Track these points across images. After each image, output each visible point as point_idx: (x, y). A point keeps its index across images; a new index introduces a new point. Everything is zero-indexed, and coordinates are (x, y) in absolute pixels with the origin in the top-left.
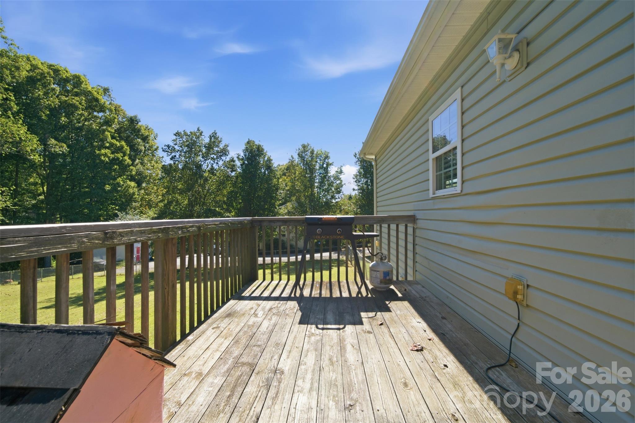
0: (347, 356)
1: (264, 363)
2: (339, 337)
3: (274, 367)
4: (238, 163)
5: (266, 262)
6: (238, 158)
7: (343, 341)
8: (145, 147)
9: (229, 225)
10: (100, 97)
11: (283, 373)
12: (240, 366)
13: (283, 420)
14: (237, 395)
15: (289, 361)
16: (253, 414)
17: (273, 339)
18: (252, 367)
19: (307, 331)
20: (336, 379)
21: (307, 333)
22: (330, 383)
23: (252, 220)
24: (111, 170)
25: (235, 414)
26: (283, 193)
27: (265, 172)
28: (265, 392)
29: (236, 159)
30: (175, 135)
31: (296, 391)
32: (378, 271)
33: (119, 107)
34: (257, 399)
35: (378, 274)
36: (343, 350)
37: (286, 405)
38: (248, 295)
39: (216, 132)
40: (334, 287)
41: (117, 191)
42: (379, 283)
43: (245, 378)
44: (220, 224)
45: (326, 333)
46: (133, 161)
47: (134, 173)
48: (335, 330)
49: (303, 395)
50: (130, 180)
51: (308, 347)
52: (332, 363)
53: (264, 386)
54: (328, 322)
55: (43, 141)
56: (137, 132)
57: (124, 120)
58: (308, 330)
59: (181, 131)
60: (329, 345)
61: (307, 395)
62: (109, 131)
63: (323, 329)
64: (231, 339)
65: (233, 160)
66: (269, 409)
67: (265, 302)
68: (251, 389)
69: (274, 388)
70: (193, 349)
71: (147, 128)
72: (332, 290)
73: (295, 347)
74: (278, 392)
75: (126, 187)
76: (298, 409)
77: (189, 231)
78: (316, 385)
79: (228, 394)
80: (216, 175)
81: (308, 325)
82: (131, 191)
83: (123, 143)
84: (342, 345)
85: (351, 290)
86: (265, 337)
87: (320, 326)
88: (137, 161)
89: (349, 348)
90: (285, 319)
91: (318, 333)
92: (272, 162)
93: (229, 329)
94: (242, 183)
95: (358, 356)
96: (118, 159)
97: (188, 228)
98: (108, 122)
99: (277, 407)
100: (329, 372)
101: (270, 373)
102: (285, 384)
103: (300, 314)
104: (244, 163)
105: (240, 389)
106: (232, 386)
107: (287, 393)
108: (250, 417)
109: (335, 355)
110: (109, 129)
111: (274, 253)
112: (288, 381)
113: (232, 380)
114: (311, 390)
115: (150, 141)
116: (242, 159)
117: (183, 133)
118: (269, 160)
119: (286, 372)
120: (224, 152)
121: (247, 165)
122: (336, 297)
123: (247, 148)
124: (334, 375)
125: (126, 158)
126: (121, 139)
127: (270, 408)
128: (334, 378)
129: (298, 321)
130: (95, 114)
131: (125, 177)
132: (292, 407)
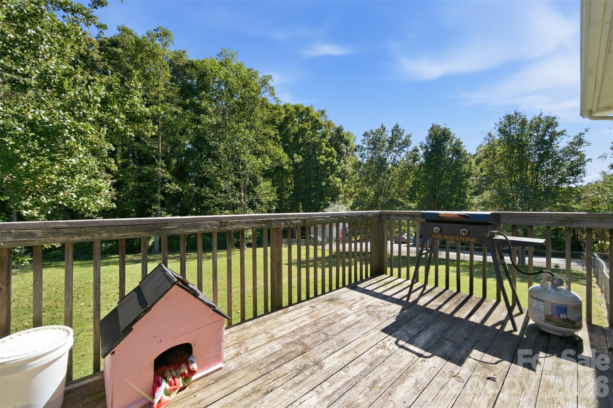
0: (398, 389)
1: (317, 351)
2: (410, 364)
3: (320, 359)
4: (421, 152)
5: (451, 258)
6: (421, 146)
7: (410, 371)
8: (347, 150)
9: (344, 219)
10: (319, 119)
11: (321, 368)
12: (299, 344)
13: (285, 404)
14: (278, 364)
15: (337, 361)
16: (273, 385)
17: (343, 335)
18: (306, 349)
19: (382, 341)
20: (360, 404)
21: (380, 343)
22: (350, 404)
23: (380, 213)
24: (326, 170)
25: (264, 377)
26: (476, 179)
27: (452, 158)
28: (294, 374)
29: (419, 148)
30: (364, 136)
31: (315, 390)
32: (542, 301)
33: (331, 122)
34: (285, 376)
35: (542, 305)
36: (399, 380)
37: (297, 395)
38: (362, 287)
39: (398, 124)
40: (468, 305)
41: (329, 186)
42: (543, 319)
43: (294, 355)
44: (331, 217)
45: (400, 353)
46: (339, 161)
47: (339, 171)
48: (412, 354)
49: (317, 398)
50: (337, 177)
51: (366, 358)
52: (372, 387)
53: (299, 369)
54: (416, 342)
55: (291, 157)
56: (341, 138)
57: (334, 131)
58: (384, 340)
59: (368, 131)
60: (390, 367)
61: (320, 400)
62: (324, 142)
63: (402, 347)
64: (314, 320)
65: (416, 150)
66: (284, 390)
67: (371, 297)
68: (289, 366)
69: (303, 376)
70: (286, 316)
71: (348, 134)
72: (461, 307)
73: (354, 351)
74: (303, 381)
75: (335, 182)
76: (301, 406)
77: (292, 223)
78: (336, 396)
79: (273, 360)
80: (398, 167)
81: (389, 335)
82: (338, 185)
83: (333, 149)
84: (404, 374)
85: (492, 315)
86: (340, 329)
87: (401, 343)
88: (342, 161)
89: (409, 382)
90: (373, 320)
91: (391, 348)
92: (462, 145)
93: (320, 311)
94: (425, 172)
95: (411, 397)
96: (330, 161)
97: (292, 220)
98: (324, 136)
99: (290, 392)
100: (361, 393)
101: (312, 361)
102: (314, 378)
103: (393, 320)
104: (427, 151)
105: (282, 361)
106: (281, 356)
107: (307, 387)
108: (268, 386)
109: (384, 381)
110: (324, 140)
111: (462, 249)
112: (319, 376)
113: (285, 351)
114: (328, 397)
115: (350, 144)
116: (426, 147)
117: (370, 132)
118: (458, 143)
119: (325, 368)
120: (407, 143)
121: (430, 154)
122: (458, 318)
123: (430, 134)
124: (361, 399)
125: (335, 160)
126: (332, 145)
127: (286, 389)
128: (359, 402)
129: (384, 327)
130: (318, 131)
131: (334, 174)
132: (300, 400)
